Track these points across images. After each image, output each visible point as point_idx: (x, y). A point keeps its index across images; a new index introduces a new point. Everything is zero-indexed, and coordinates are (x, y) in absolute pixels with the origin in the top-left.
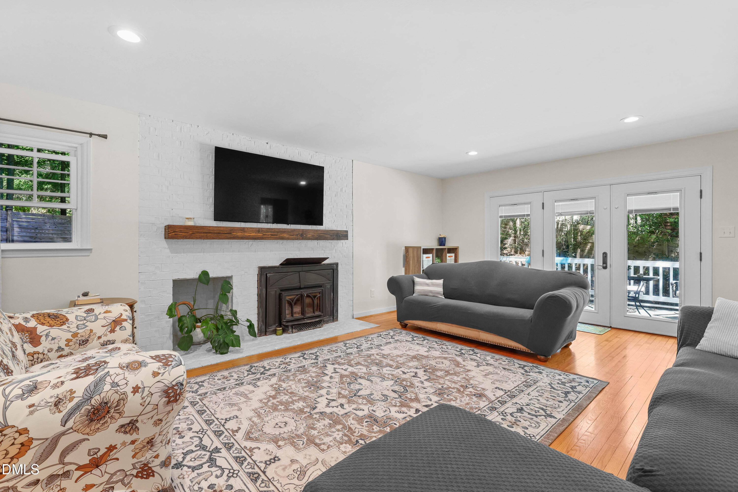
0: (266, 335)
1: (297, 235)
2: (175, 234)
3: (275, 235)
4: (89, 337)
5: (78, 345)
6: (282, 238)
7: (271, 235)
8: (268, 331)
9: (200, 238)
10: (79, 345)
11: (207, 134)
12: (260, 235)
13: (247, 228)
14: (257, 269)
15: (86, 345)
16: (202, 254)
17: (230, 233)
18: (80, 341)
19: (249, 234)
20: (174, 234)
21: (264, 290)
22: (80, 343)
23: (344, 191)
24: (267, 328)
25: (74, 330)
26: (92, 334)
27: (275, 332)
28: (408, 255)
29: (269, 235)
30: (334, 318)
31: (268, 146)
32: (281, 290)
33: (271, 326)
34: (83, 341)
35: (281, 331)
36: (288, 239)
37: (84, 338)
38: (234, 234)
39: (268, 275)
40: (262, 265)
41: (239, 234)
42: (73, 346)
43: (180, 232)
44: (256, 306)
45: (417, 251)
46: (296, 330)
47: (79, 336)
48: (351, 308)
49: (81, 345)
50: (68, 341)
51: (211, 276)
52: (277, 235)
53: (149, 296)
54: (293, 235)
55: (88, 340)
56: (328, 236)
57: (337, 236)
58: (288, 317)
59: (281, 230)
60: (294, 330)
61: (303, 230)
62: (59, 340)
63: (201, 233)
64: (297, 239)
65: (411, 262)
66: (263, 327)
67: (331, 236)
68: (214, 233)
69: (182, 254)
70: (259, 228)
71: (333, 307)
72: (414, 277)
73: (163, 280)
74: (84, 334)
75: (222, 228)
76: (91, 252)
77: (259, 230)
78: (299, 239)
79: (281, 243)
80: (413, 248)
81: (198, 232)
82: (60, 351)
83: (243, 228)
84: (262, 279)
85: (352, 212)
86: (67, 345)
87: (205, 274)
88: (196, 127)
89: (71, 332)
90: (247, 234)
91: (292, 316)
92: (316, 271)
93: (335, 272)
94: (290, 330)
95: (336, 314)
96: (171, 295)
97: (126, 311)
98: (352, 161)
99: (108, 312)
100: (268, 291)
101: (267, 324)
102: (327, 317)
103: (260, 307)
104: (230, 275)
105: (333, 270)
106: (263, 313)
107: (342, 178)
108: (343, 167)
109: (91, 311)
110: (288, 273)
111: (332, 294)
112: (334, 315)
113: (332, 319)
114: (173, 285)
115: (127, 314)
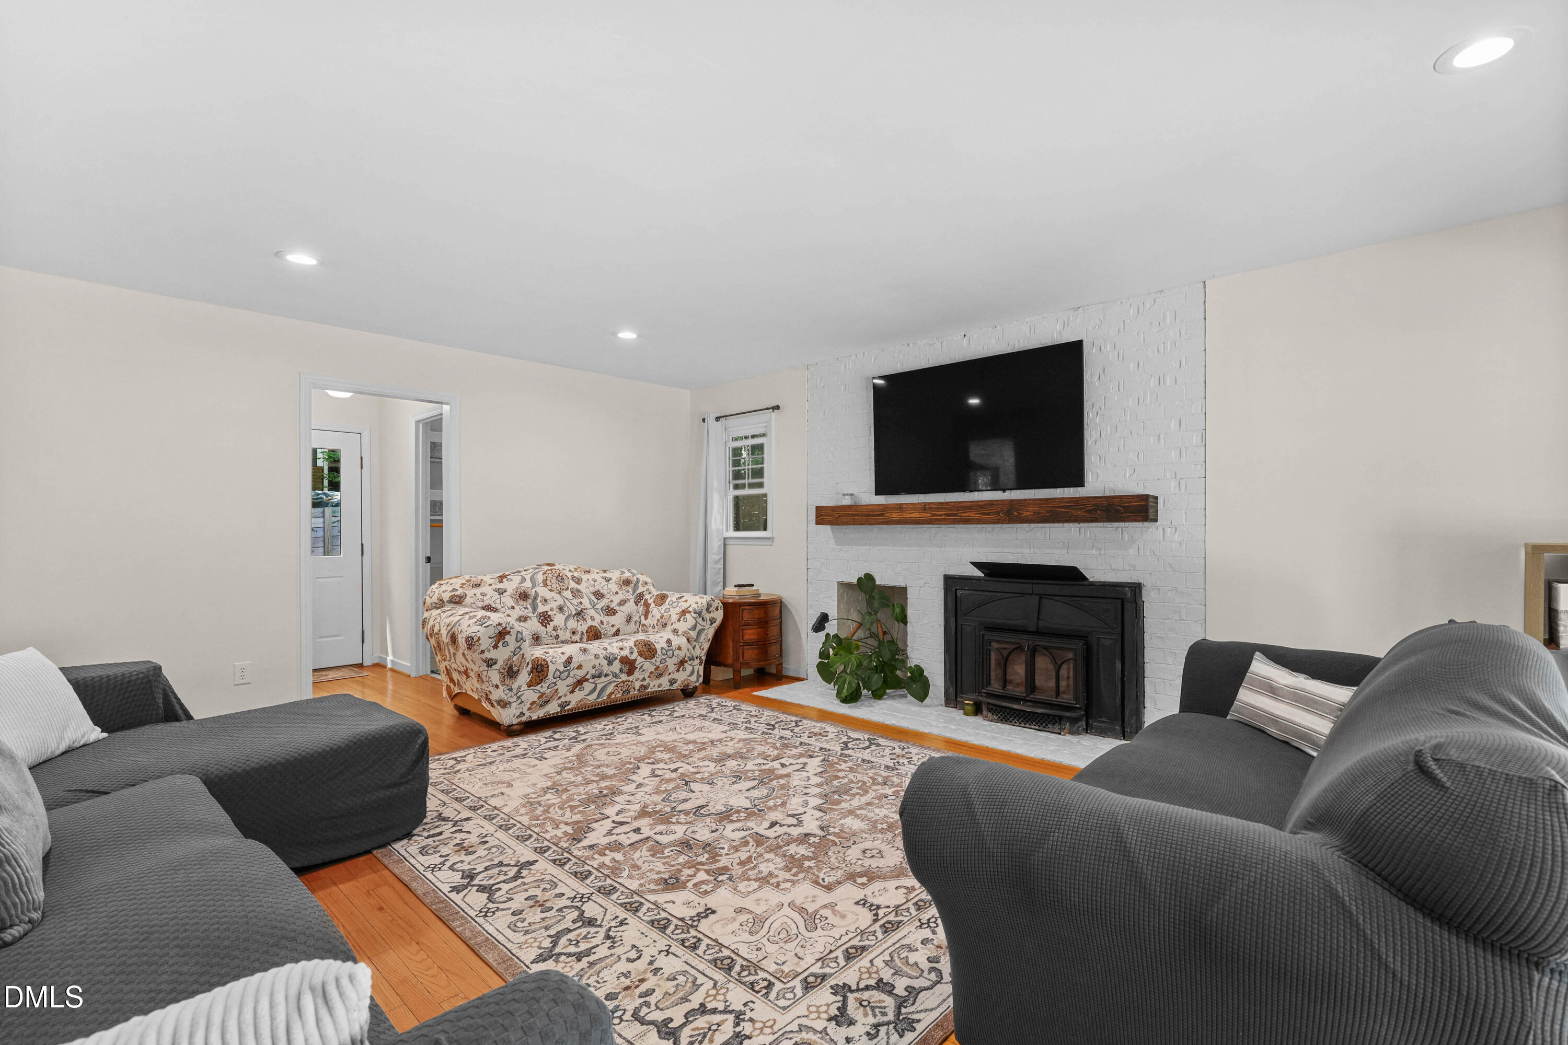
0: (954, 707)
1: (997, 513)
2: (825, 519)
3: (952, 515)
4: (668, 621)
5: (661, 626)
6: (967, 521)
7: (945, 515)
12: (926, 515)
15: (665, 627)
17: (882, 515)
18: (663, 623)
19: (909, 515)
20: (820, 518)
21: (953, 619)
22: (663, 625)
23: (1170, 381)
24: (958, 695)
26: (670, 619)
29: (941, 515)
30: (1128, 728)
32: (986, 628)
33: (963, 693)
35: (972, 709)
36: (979, 522)
39: (960, 592)
40: (953, 572)
41: (895, 516)
42: (659, 626)
43: (827, 516)
51: (877, 582)
52: (956, 515)
53: (816, 601)
54: (988, 514)
57: (1107, 511)
58: (995, 687)
59: (964, 504)
60: (990, 714)
63: (847, 515)
64: (998, 523)
66: (952, 690)
67: (1090, 511)
69: (847, 547)
73: (827, 581)
74: (666, 617)
76: (774, 543)
78: (1003, 522)
81: (844, 515)
84: (949, 599)
85: (1204, 439)
87: (869, 578)
89: (661, 613)
90: (906, 516)
91: (1004, 687)
92: (1068, 599)
93: (1128, 607)
94: (985, 713)
95: (1133, 721)
96: (836, 604)
97: (697, 603)
98: (1202, 285)
99: (686, 601)
100: (959, 623)
101: (959, 689)
102: (1104, 719)
103: (947, 651)
104: (903, 585)
105: (1123, 600)
106: (950, 663)
107: (1164, 348)
108: (1168, 313)
109: (681, 598)
110: (999, 594)
111: (1119, 665)
112: (1126, 719)
113: (1118, 728)
114: (838, 590)
115: (695, 606)
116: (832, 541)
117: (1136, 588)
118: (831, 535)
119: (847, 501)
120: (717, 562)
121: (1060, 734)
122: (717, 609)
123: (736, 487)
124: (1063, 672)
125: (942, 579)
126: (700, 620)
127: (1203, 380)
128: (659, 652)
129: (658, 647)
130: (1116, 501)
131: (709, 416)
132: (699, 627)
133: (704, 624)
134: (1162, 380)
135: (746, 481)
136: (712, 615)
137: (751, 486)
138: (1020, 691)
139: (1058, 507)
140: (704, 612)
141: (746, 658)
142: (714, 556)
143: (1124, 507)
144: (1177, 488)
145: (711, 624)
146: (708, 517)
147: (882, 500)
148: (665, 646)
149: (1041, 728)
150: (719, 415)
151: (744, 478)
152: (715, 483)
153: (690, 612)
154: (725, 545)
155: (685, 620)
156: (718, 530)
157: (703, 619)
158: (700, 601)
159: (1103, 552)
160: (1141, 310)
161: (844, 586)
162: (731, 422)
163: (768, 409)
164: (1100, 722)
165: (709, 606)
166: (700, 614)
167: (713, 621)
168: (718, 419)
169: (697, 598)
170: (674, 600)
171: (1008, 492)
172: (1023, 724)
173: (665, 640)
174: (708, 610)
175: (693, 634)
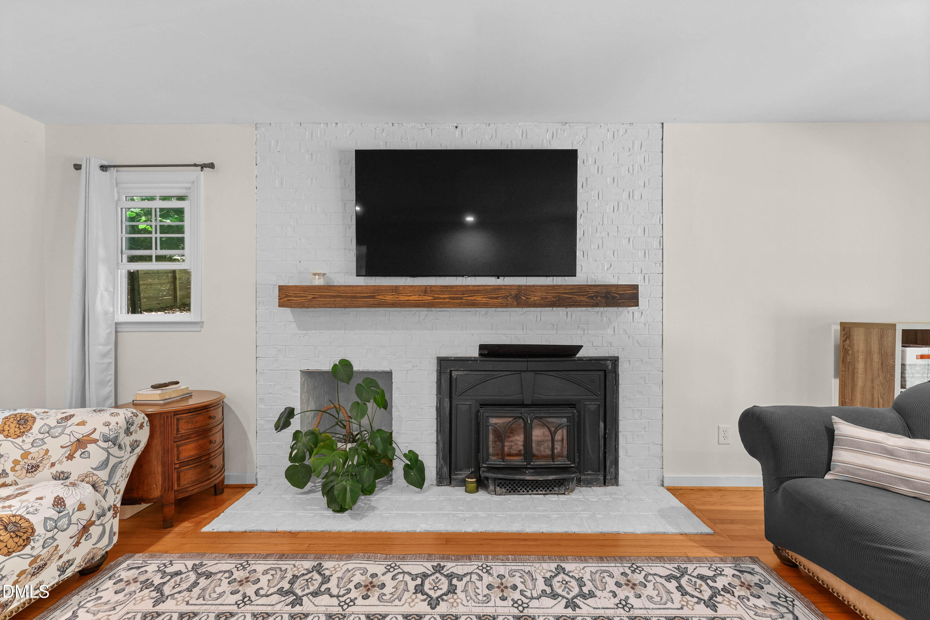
0: (450, 484)
1: (506, 297)
2: (288, 300)
3: (457, 298)
4: (41, 462)
5: (25, 471)
6: (472, 305)
7: (450, 298)
8: (455, 479)
9: (325, 306)
10: (27, 472)
11: (350, 134)
12: (428, 298)
13: (404, 287)
14: (436, 360)
15: (35, 473)
16: (342, 332)
17: (373, 297)
18: (28, 465)
19: (407, 298)
20: (286, 299)
21: (447, 400)
22: (28, 469)
23: (637, 196)
24: (452, 474)
25: (27, 446)
26: (46, 457)
27: (463, 483)
28: (851, 345)
29: (445, 298)
30: (608, 477)
31: (457, 132)
32: (482, 405)
33: (461, 470)
34: (33, 466)
35: (474, 485)
36: (486, 305)
37: (34, 462)
38: (379, 297)
39: (454, 374)
40: (445, 354)
41: (389, 298)
42: (19, 472)
43: (295, 297)
44: (435, 428)
45: (882, 337)
46: (504, 490)
47: (30, 457)
48: (658, 461)
49: (29, 473)
50: (16, 462)
51: (355, 368)
52: (461, 298)
53: (270, 393)
54: (497, 298)
55: (38, 466)
56: (582, 298)
57: (606, 297)
58: (494, 461)
59: (471, 288)
60: (498, 489)
61: (519, 286)
62: (6, 459)
63: (325, 297)
64: (506, 307)
65: (860, 366)
66: (446, 470)
67: (591, 297)
68: (347, 297)
69: (314, 332)
70: (426, 287)
71: (605, 453)
72: (835, 419)
73: (287, 370)
74: (35, 455)
75: (359, 289)
76: (202, 327)
77: (426, 290)
78: (512, 306)
79: (483, 313)
80: (867, 327)
81: (321, 296)
82: (4, 477)
83: (396, 286)
84: (443, 381)
85: (661, 243)
86: (13, 469)
87: (345, 365)
88: (334, 125)
89: (23, 449)
90: (402, 298)
91: (503, 459)
92: (560, 373)
93: (610, 377)
94: (491, 487)
95: (612, 470)
96: (299, 395)
97: (107, 424)
98: (660, 125)
99: (83, 423)
100: (454, 403)
101: (453, 466)
102: (589, 472)
103: (440, 431)
104: (387, 369)
105: (605, 371)
106: (444, 444)
107: (633, 169)
108: (636, 142)
109: (67, 418)
110: (497, 373)
111: (602, 425)
112: (607, 469)
113: (602, 478)
114: (301, 379)
115: (106, 430)
116: (294, 325)
117: (615, 361)
118: (291, 318)
119: (318, 282)
120: (104, 356)
121: (564, 494)
122: (141, 427)
123: (132, 259)
124: (558, 437)
125: (435, 361)
126: (115, 451)
127: (661, 198)
128: (39, 530)
129: (36, 521)
130: (613, 290)
131: (88, 160)
132: (113, 461)
133: (121, 453)
134: (631, 195)
135: (153, 253)
136: (134, 437)
137: (160, 258)
138: (518, 461)
139: (564, 293)
140: (122, 435)
141: (183, 482)
142: (101, 347)
143: (620, 294)
144: (643, 281)
145: (133, 450)
146: (89, 294)
147: (362, 281)
148: (53, 513)
149: (548, 492)
150: (105, 163)
151: (150, 248)
152: (101, 252)
153: (95, 441)
154: (116, 332)
155: (86, 455)
156: (106, 313)
157: (120, 447)
158: (113, 420)
159: (586, 332)
160: (616, 136)
161: (308, 375)
162: (125, 175)
163: (195, 165)
164: (585, 475)
165: (129, 424)
166: (114, 441)
167: (134, 445)
168: (104, 168)
169: (106, 416)
170: (53, 423)
171: (501, 278)
172: (530, 492)
173: (49, 500)
174: (128, 432)
175: (103, 475)
